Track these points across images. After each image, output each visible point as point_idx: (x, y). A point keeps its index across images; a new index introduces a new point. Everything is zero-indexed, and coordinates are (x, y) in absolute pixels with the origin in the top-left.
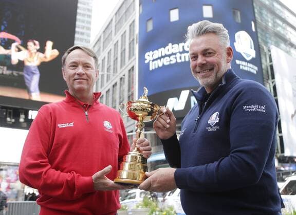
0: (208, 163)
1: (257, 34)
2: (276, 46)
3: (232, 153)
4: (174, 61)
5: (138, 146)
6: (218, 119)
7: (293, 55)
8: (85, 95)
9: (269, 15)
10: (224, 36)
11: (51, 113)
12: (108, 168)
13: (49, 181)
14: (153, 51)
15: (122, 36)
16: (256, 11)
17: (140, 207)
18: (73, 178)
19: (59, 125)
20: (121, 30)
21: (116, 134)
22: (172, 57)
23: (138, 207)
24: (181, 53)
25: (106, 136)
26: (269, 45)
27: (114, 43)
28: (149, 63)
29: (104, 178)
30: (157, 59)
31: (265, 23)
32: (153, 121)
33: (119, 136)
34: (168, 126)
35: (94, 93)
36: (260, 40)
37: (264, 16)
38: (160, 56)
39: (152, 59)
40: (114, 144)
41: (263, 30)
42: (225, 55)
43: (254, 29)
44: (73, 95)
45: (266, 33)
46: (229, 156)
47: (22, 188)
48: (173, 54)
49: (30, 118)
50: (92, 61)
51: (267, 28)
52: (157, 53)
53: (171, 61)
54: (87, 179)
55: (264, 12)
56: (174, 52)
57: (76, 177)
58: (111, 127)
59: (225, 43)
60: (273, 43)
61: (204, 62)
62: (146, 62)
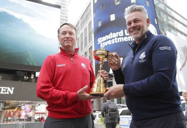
0: (142, 80)
1: (158, 26)
2: (169, 32)
3: (155, 73)
4: (113, 42)
5: (101, 74)
6: (145, 55)
7: (179, 36)
8: (70, 49)
9: (164, 15)
10: (145, 12)
11: (53, 59)
12: (86, 87)
13: (54, 95)
14: (102, 37)
15: (85, 30)
16: (157, 13)
17: (99, 122)
18: (67, 93)
19: (57, 65)
20: (84, 27)
21: (88, 70)
22: (113, 40)
23: (98, 122)
24: (117, 38)
25: (83, 71)
26: (165, 31)
27: (81, 34)
28: (100, 44)
29: (83, 93)
30: (104, 42)
31: (162, 19)
32: (108, 61)
33: (90, 71)
34: (116, 63)
35: (75, 49)
36: (160, 29)
37: (161, 15)
38: (106, 40)
39: (101, 42)
40: (87, 75)
41: (161, 23)
42: (146, 22)
43: (156, 23)
44: (64, 49)
45: (163, 25)
46: (154, 74)
47: (33, 116)
48: (113, 38)
49: (36, 76)
50: (74, 31)
51: (163, 22)
52: (104, 38)
53: (112, 42)
54: (74, 93)
55: (162, 13)
56: (113, 37)
57: (68, 93)
58: (85, 66)
59: (146, 16)
60: (167, 30)
61: (135, 26)
62: (99, 43)
